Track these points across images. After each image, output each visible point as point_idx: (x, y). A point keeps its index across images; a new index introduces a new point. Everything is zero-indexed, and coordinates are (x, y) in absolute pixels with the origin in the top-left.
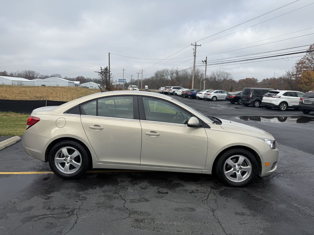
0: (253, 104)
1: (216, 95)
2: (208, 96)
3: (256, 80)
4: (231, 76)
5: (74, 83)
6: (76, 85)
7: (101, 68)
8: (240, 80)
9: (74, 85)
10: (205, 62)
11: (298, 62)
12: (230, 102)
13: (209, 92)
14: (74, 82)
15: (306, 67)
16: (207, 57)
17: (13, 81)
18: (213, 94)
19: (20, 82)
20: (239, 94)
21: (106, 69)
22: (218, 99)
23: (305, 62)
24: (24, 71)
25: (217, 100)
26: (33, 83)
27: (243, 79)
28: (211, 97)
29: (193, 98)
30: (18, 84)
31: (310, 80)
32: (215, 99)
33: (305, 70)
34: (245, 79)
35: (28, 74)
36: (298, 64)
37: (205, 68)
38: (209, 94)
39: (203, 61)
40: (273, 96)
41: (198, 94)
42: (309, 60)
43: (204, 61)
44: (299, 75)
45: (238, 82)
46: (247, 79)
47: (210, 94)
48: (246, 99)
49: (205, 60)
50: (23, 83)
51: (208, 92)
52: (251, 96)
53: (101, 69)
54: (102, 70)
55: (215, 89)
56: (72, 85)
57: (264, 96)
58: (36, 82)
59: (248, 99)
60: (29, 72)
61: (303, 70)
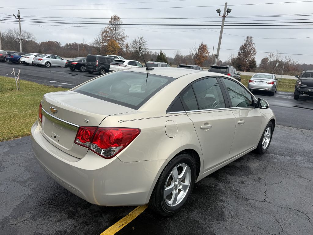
0: (100, 72)
1: (49, 60)
2: (40, 61)
3: (59, 44)
4: (33, 37)
8: (42, 43)
10: (18, 17)
11: (103, 31)
12: (69, 69)
13: (39, 57)
15: (110, 37)
16: (19, 11)
18: (46, 60)
20: (81, 61)
22: (52, 65)
23: (108, 31)
25: (51, 67)
27: (45, 41)
28: (44, 63)
29: (12, 62)
31: (114, 49)
32: (48, 65)
33: (109, 38)
34: (47, 42)
36: (103, 33)
37: (19, 25)
38: (40, 59)
39: (14, 15)
40: (121, 65)
41: (22, 58)
42: (111, 30)
43: (16, 15)
44: (104, 43)
45: (39, 45)
46: (49, 42)
47: (42, 59)
48: (92, 67)
49: (18, 14)
51: (36, 56)
52: (97, 64)
55: (46, 54)
57: (112, 64)
59: (95, 67)
61: (107, 39)
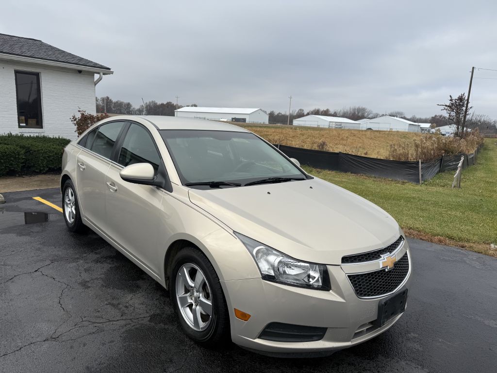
5: (419, 126)
6: (422, 129)
7: (451, 96)
9: (420, 130)
14: (420, 124)
17: (330, 122)
19: (338, 124)
21: (461, 99)
24: (352, 107)
26: (357, 125)
30: (336, 126)
35: (356, 113)
50: (343, 125)
53: (450, 98)
54: (451, 100)
56: (416, 129)
58: (362, 123)
60: (359, 110)
